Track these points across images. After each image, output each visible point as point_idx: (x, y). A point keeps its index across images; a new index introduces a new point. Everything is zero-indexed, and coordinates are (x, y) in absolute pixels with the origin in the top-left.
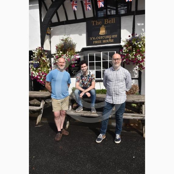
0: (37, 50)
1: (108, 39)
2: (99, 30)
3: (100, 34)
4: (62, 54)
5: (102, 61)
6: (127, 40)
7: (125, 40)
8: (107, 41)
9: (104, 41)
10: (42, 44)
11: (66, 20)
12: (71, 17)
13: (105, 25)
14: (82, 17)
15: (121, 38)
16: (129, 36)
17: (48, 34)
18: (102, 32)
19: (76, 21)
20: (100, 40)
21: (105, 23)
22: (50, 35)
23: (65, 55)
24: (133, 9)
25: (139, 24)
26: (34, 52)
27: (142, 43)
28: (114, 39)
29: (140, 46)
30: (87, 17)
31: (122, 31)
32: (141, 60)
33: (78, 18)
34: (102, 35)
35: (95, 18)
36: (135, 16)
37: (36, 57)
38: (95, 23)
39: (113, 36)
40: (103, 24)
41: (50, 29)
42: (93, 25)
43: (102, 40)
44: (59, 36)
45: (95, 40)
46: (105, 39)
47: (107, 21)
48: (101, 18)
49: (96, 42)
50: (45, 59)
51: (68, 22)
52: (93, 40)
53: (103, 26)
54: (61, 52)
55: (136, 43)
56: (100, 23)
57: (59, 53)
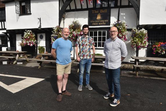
0: (56, 28)
1: (102, 22)
2: (97, 16)
3: (97, 19)
4: (73, 31)
5: (98, 36)
6: (114, 24)
7: (112, 24)
8: (102, 24)
9: (100, 24)
10: (60, 24)
11: (75, 8)
12: (79, 7)
13: (101, 13)
14: (86, 7)
15: (110, 22)
16: (115, 22)
17: (63, 17)
18: (99, 17)
19: (82, 10)
20: (97, 23)
21: (101, 12)
22: (64, 18)
23: (75, 32)
24: (119, 4)
25: (122, 14)
26: (54, 29)
27: (122, 27)
28: (106, 22)
29: (121, 29)
30: (89, 7)
31: (111, 17)
32: (121, 37)
33: (83, 8)
34: (98, 20)
35: (94, 8)
36: (120, 9)
37: (56, 32)
38: (94, 12)
39: (106, 21)
40: (99, 12)
41: (65, 14)
42: (93, 13)
43: (98, 23)
44: (70, 19)
45: (94, 23)
46: (100, 22)
47: (102, 11)
48: (98, 8)
49: (94, 24)
50: (61, 34)
51: (76, 10)
52: (92, 23)
53: (99, 14)
54: (72, 30)
55: (119, 26)
56: (97, 12)
57: (71, 30)
